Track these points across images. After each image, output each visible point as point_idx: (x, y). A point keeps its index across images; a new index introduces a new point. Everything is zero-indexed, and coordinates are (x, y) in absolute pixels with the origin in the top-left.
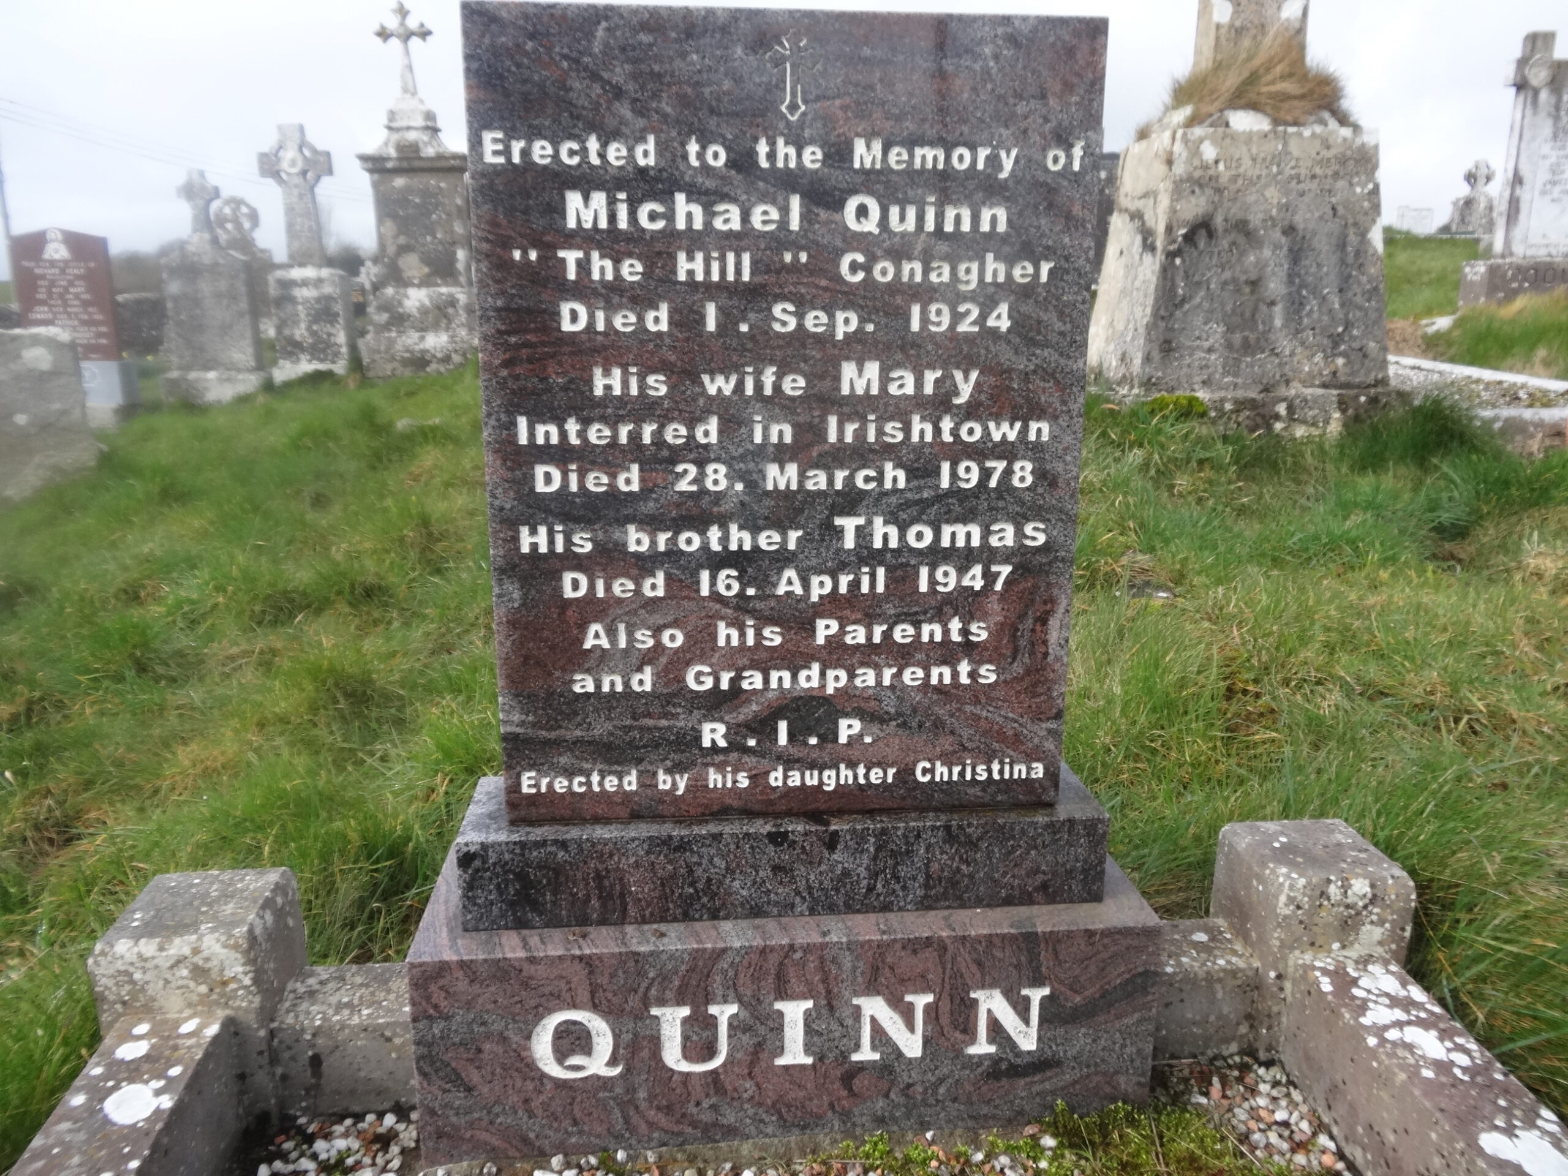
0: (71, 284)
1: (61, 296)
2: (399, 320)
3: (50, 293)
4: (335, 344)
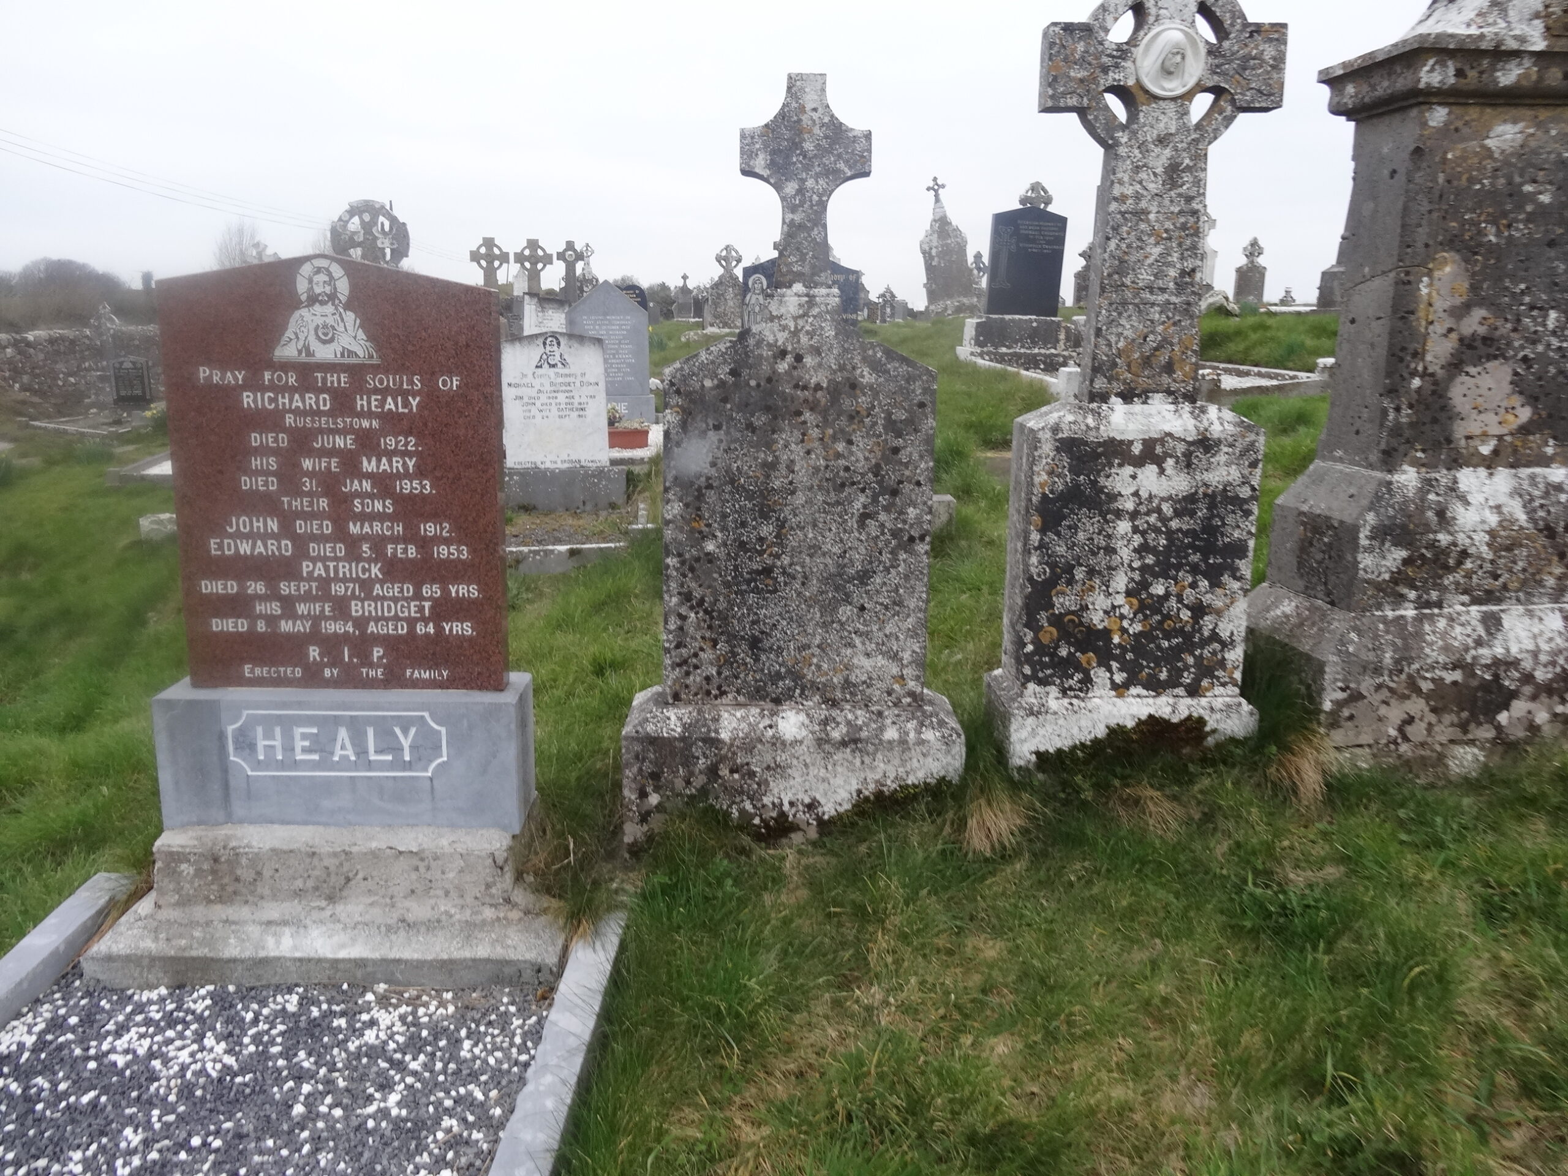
0: (367, 443)
1: (330, 485)
2: (1431, 566)
3: (289, 477)
4: (1215, 637)
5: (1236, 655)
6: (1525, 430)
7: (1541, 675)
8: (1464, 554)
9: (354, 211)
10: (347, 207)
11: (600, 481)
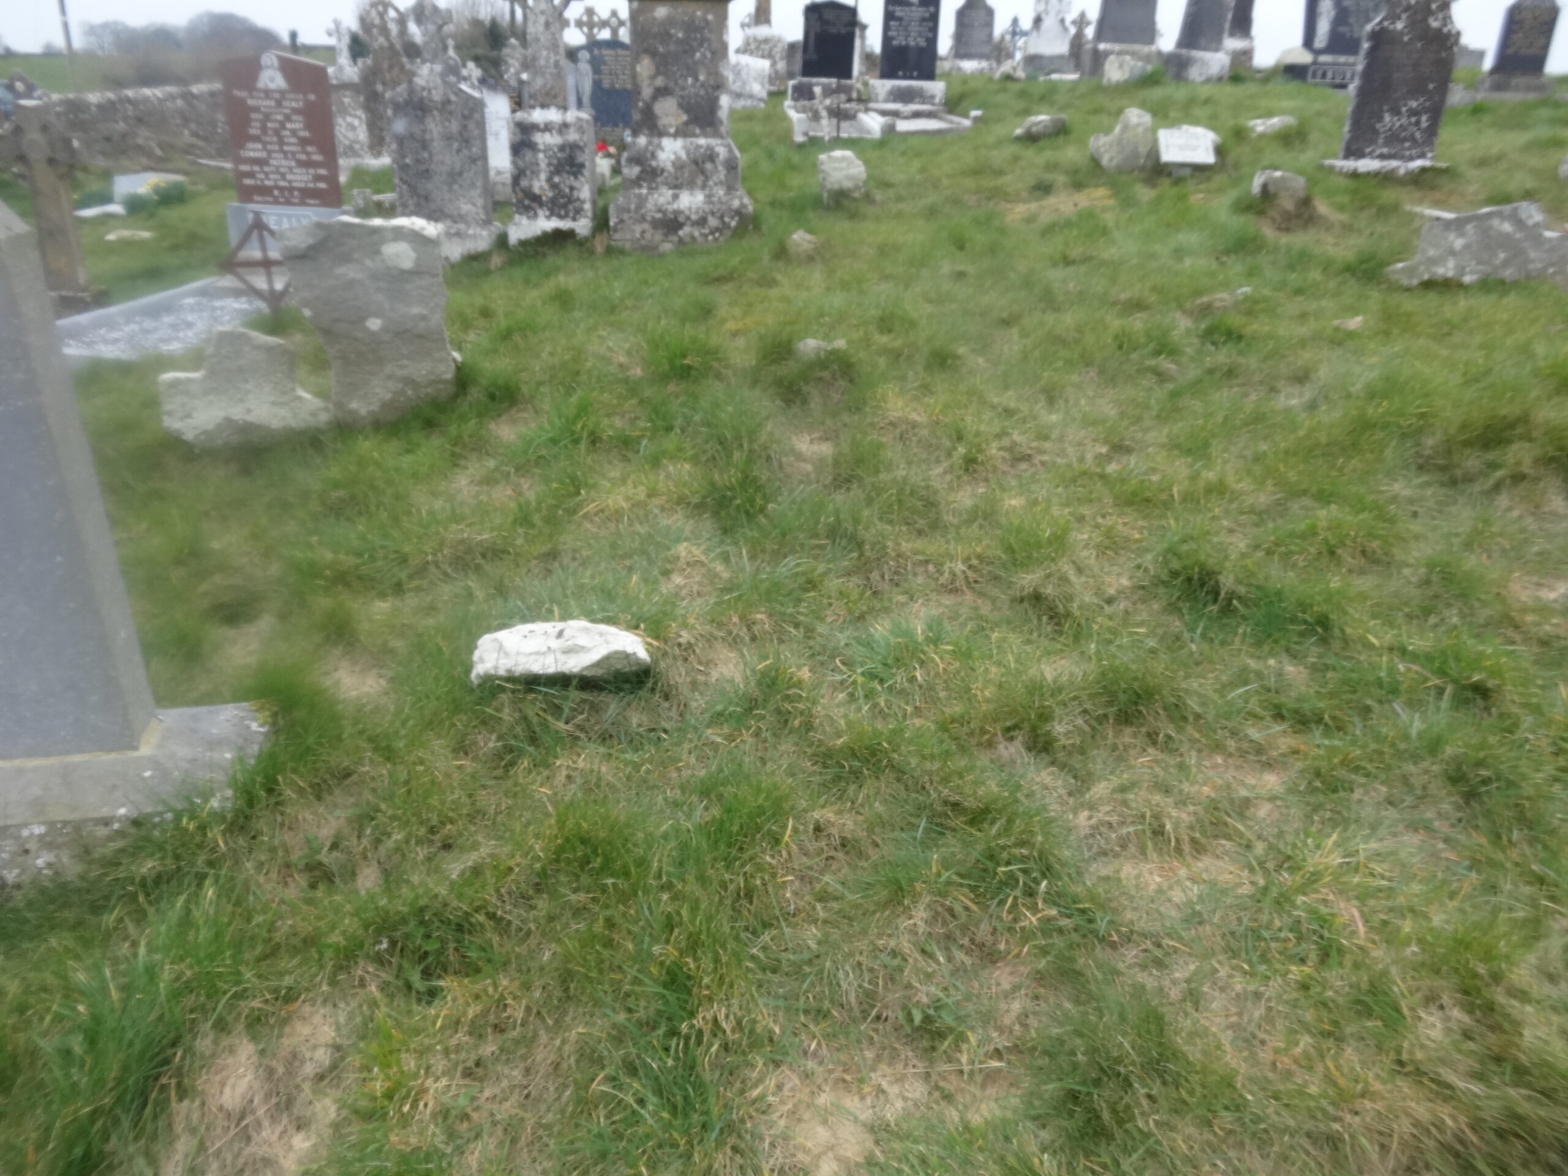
0: (288, 118)
1: (277, 132)
2: (651, 174)
3: (264, 129)
4: (578, 199)
5: (587, 206)
6: (686, 124)
7: (694, 217)
8: (663, 171)
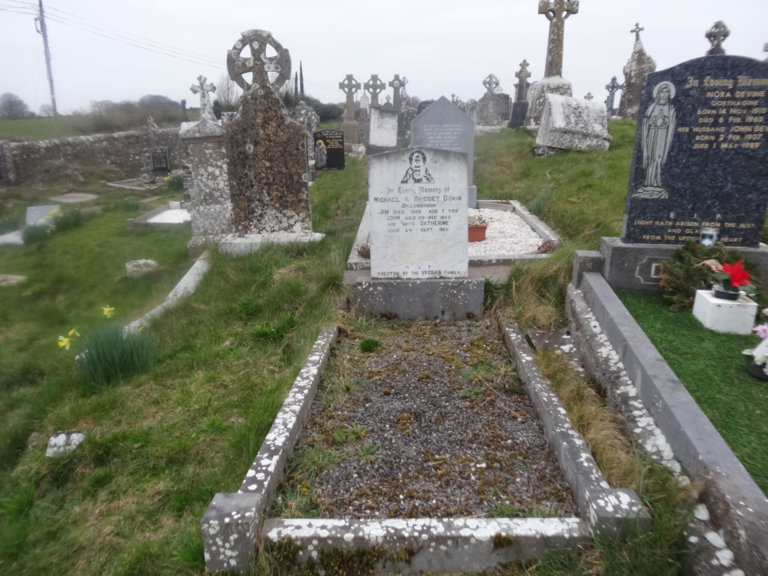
9: (246, 40)
10: (240, 37)
11: (459, 292)
